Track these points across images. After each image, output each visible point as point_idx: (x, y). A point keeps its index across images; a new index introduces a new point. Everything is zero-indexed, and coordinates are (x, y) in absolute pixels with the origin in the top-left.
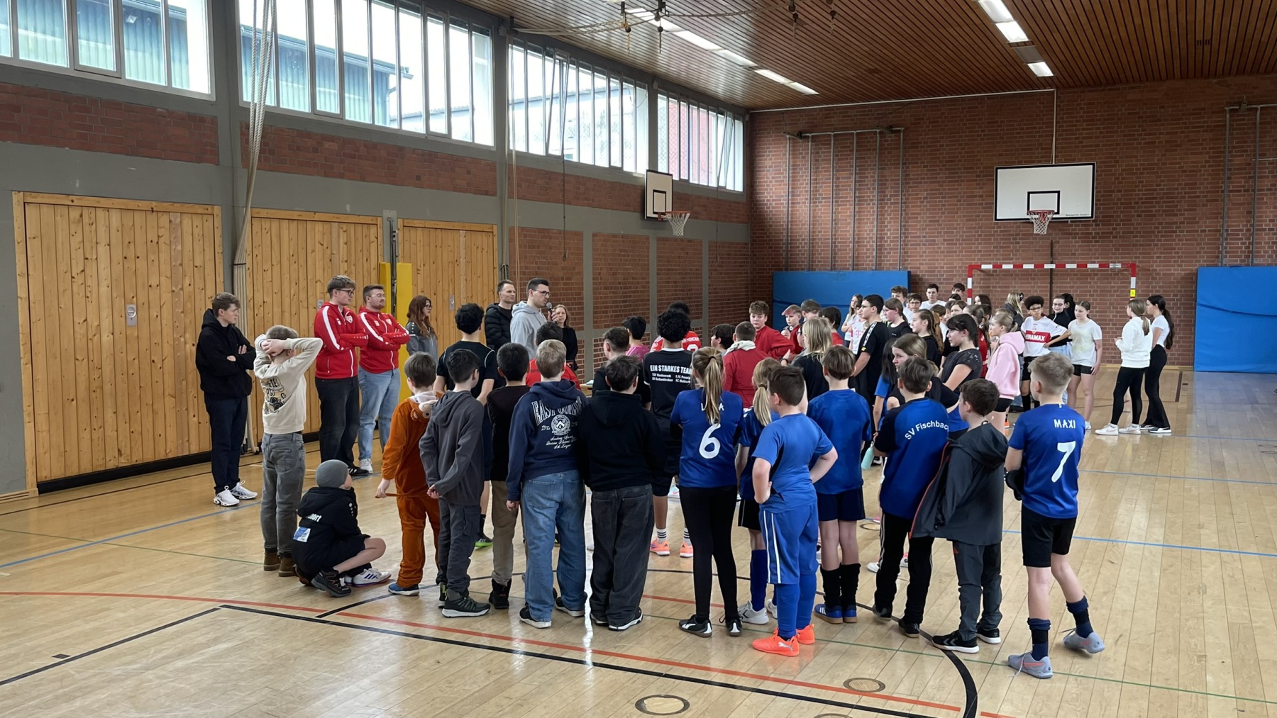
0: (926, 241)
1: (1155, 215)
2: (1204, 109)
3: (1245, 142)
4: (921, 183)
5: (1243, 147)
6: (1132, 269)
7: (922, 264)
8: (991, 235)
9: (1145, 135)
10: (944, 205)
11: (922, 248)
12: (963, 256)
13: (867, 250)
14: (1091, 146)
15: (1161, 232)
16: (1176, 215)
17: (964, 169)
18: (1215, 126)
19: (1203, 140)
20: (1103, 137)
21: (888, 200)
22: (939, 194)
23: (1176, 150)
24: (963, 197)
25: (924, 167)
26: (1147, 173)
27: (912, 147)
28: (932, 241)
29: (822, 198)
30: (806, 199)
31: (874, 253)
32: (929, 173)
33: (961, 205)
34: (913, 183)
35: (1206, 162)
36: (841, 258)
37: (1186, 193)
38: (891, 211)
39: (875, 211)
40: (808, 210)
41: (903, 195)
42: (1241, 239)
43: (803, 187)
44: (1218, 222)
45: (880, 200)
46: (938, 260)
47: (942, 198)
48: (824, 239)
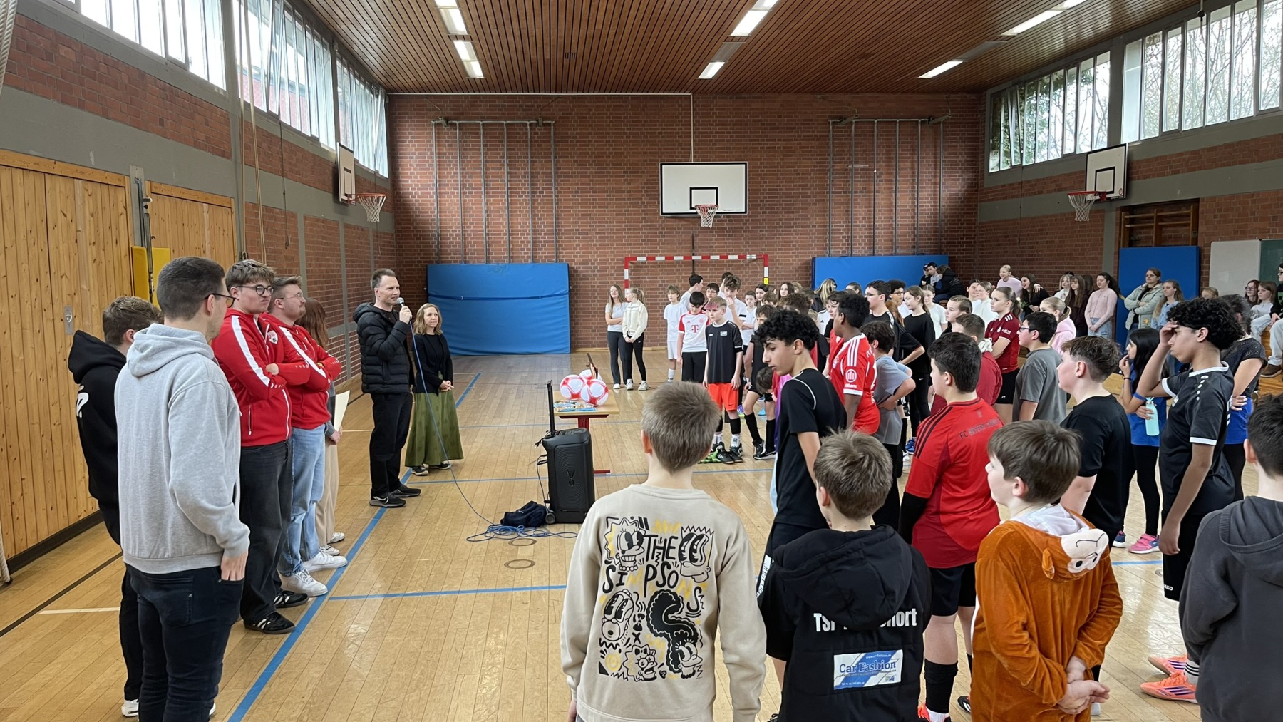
0: (579, 234)
1: (776, 212)
2: (811, 120)
3: (844, 151)
4: (572, 177)
5: (841, 155)
6: (765, 260)
7: (576, 257)
8: (639, 229)
9: (767, 140)
10: (595, 200)
11: (575, 241)
12: (614, 248)
13: (522, 242)
14: (723, 148)
15: (781, 227)
16: (793, 212)
17: (613, 165)
18: (821, 136)
19: (812, 147)
20: (733, 140)
21: (540, 192)
22: (590, 188)
23: (791, 156)
24: (612, 192)
25: (575, 161)
26: (770, 175)
27: (562, 142)
28: (585, 234)
29: (473, 189)
30: (455, 189)
31: (530, 246)
32: (579, 167)
33: (611, 200)
34: (564, 177)
35: (815, 167)
36: (495, 250)
37: (800, 193)
38: (544, 204)
39: (528, 204)
40: (458, 201)
41: (556, 188)
42: (842, 233)
43: (451, 177)
44: (825, 219)
45: (532, 192)
46: (591, 253)
47: (593, 192)
48: (477, 231)
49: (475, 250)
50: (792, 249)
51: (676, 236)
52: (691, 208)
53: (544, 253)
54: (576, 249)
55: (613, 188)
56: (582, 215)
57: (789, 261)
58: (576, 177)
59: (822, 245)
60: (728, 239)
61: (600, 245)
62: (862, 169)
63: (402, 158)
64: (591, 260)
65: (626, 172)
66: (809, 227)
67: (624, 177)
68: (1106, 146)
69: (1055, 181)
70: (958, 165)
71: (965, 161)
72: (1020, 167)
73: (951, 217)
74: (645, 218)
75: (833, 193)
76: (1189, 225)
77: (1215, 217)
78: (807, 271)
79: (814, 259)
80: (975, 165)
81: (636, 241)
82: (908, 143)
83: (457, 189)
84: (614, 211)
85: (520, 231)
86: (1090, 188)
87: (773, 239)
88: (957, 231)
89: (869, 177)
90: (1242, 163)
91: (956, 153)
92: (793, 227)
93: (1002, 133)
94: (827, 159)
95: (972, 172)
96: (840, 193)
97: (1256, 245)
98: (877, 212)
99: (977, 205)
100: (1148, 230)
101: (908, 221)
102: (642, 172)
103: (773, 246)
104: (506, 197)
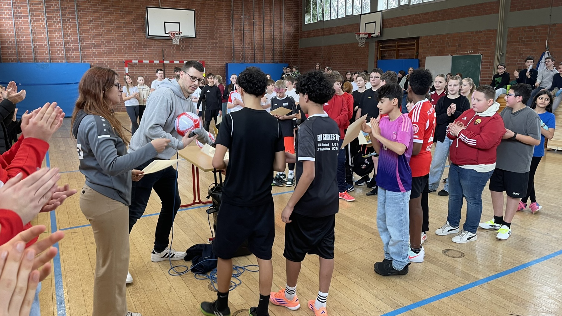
0: (95, 46)
1: (206, 39)
3: (239, 9)
4: (88, 12)
5: (237, 10)
7: (94, 59)
8: (131, 45)
10: (104, 26)
11: (93, 50)
12: (117, 55)
13: (57, 50)
14: (177, 2)
15: (209, 47)
16: (215, 39)
17: (113, 6)
19: (223, 5)
21: (68, 20)
22: (100, 19)
23: (213, 9)
24: (114, 22)
28: (98, 46)
29: (21, 16)
31: (63, 52)
32: (92, 6)
33: (113, 27)
34: (83, 11)
35: (225, 16)
36: (40, 54)
37: (218, 29)
38: (71, 27)
39: (61, 27)
40: (12, 23)
41: (78, 18)
42: (239, 51)
43: (6, 8)
44: (231, 43)
45: (62, 20)
46: (103, 57)
47: (102, 22)
48: (27, 42)
49: (26, 54)
50: (216, 59)
51: (153, 50)
52: (165, 33)
53: (73, 57)
54: (94, 55)
55: (114, 20)
56: (96, 35)
57: (214, 64)
58: (90, 12)
59: (230, 57)
60: (182, 52)
61: (108, 53)
62: (248, 19)
64: (104, 62)
65: (122, 11)
66: (223, 47)
67: (120, 14)
68: (369, 12)
69: (342, 28)
70: (290, 19)
71: (293, 18)
72: (323, 21)
73: (288, 45)
74: (134, 39)
75: (235, 30)
77: (427, 45)
78: (223, 70)
79: (227, 64)
80: (297, 20)
81: (131, 51)
82: (268, 7)
83: (11, 16)
84: (116, 33)
85: (56, 43)
86: (362, 31)
87: (206, 53)
88: (291, 52)
89: (251, 23)
90: (442, 20)
91: (289, 14)
92: (215, 47)
93: (312, 5)
94: (231, 12)
95: (296, 23)
96: (237, 30)
97: (450, 58)
98: (255, 41)
99: (298, 40)
100: (389, 52)
101: (269, 46)
102: (131, 12)
103: (206, 57)
104: (45, 22)
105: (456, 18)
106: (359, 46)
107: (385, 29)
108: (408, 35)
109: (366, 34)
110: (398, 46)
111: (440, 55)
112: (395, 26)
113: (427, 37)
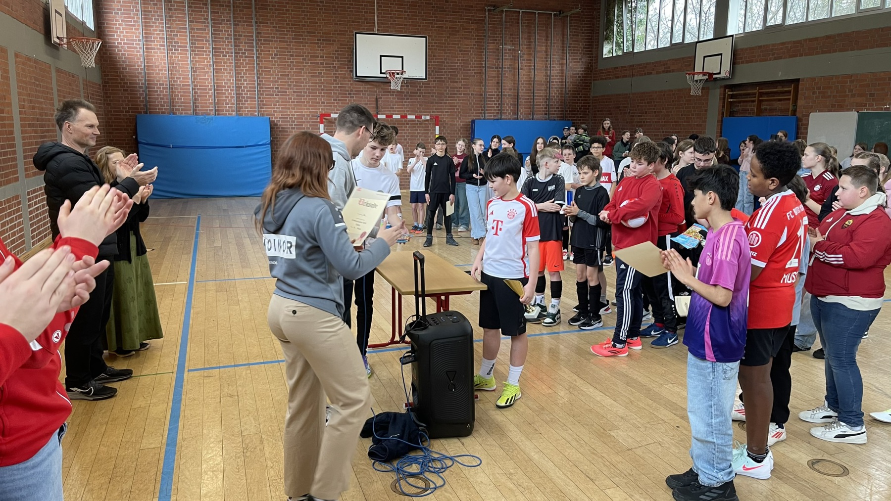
0: (278, 92)
1: (443, 81)
2: (472, 7)
3: (496, 34)
4: (271, 41)
5: (494, 37)
6: (436, 121)
7: (276, 111)
8: (331, 90)
9: (437, 21)
10: (293, 62)
11: (275, 98)
12: (310, 106)
13: (226, 97)
14: (402, 25)
15: (448, 93)
16: (456, 82)
17: (308, 32)
18: (479, 20)
19: (472, 29)
20: (410, 19)
21: (242, 53)
22: (288, 52)
23: (455, 35)
24: (307, 56)
25: (274, 27)
26: (439, 50)
27: (263, 9)
28: (283, 92)
29: (178, 46)
30: (161, 45)
31: (234, 101)
32: (278, 33)
33: (306, 63)
34: (265, 40)
35: (474, 45)
36: (202, 103)
37: (462, 66)
38: (246, 64)
39: (232, 63)
40: (164, 56)
41: (257, 51)
42: (494, 101)
43: (157, 34)
44: (481, 89)
45: (235, 53)
46: (289, 109)
47: (291, 55)
48: (184, 85)
49: (182, 103)
50: (456, 112)
51: (362, 97)
52: (381, 73)
53: (247, 108)
54: (276, 105)
55: (308, 53)
56: (281, 75)
57: (454, 121)
58: (275, 41)
59: (479, 110)
60: (405, 102)
61: (297, 102)
62: (510, 50)
63: (107, 13)
64: (289, 115)
65: (319, 40)
66: (469, 94)
67: (318, 43)
68: (712, 38)
69: (664, 65)
70: (579, 51)
71: (584, 48)
72: (632, 53)
73: (573, 91)
74: (336, 81)
75: (488, 67)
76: (789, 99)
77: (814, 93)
78: (467, 130)
79: (473, 122)
80: (590, 51)
81: (329, 100)
82: (543, 30)
83: (164, 46)
84: (309, 73)
85: (225, 87)
86: (698, 68)
87: (441, 103)
88: (577, 103)
89: (514, 56)
90: (841, 51)
91: (578, 41)
92: (456, 94)
93: (615, 26)
94: (483, 39)
95: (589, 57)
96: (493, 68)
97: (853, 116)
98: (520, 85)
99: (591, 83)
100: (745, 104)
101: (542, 93)
102: (333, 41)
103: (441, 109)
104: (211, 56)
105: (866, 48)
106: (691, 94)
107: (738, 67)
108: (780, 76)
109: (704, 74)
110: (761, 94)
111: (834, 111)
112: (757, 61)
113: (813, 79)
